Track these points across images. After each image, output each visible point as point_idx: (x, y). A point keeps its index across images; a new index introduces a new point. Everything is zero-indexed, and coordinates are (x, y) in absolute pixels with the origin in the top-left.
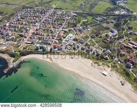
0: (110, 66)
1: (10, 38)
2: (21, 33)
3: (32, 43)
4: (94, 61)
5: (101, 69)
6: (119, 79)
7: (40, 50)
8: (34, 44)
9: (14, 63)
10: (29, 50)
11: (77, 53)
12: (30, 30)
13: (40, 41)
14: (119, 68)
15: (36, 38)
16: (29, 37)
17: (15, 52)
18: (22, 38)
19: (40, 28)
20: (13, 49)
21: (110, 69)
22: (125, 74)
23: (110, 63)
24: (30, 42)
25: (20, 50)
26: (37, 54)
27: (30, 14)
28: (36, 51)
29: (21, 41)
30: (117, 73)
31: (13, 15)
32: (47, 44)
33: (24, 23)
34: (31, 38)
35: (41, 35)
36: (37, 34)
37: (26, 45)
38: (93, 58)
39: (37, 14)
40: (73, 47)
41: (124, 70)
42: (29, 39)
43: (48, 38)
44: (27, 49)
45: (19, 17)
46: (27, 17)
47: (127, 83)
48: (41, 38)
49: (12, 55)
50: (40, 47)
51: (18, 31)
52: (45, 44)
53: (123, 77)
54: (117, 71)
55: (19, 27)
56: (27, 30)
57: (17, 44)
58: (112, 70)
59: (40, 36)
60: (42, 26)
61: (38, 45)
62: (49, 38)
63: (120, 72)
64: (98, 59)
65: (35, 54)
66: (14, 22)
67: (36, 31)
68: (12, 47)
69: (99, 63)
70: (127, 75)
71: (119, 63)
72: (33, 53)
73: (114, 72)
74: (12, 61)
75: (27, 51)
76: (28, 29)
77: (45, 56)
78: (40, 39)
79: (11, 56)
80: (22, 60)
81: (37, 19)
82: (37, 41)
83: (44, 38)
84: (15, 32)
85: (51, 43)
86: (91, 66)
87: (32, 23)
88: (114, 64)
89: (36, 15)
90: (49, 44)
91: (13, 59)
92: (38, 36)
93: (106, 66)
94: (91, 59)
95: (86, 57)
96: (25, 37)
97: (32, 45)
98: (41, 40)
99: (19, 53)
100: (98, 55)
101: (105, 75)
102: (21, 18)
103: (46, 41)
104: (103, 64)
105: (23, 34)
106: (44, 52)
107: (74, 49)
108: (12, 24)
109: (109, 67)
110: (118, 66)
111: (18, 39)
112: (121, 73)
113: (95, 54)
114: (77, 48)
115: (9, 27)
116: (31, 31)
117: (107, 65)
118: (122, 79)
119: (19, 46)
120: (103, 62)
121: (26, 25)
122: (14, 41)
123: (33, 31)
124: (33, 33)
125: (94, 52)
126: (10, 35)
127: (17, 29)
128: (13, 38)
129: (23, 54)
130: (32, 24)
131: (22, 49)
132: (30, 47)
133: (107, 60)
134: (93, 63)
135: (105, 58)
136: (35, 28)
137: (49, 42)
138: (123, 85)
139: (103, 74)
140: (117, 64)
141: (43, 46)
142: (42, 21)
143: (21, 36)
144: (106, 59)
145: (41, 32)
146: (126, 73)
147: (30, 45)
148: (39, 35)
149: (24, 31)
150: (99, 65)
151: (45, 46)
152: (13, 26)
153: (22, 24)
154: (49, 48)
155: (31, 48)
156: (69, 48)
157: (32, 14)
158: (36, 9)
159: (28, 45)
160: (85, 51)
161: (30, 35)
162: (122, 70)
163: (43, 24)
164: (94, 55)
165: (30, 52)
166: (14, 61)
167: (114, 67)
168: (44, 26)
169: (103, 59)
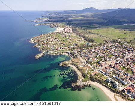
1: (90, 61)
2: (100, 61)
3: (105, 74)
7: (110, 84)
8: (107, 76)
9: (82, 82)
10: (99, 79)
12: (109, 61)
13: (114, 76)
15: (111, 70)
16: (105, 66)
17: (87, 74)
18: (98, 65)
19: (120, 63)
20: (87, 71)
24: (104, 72)
25: (92, 74)
26: (105, 86)
27: (116, 48)
28: (105, 83)
29: (96, 67)
31: (101, 44)
32: (121, 82)
33: (107, 53)
34: (106, 68)
35: (119, 71)
36: (114, 68)
37: (99, 72)
39: (124, 50)
42: (104, 69)
43: (125, 76)
44: (98, 76)
45: (105, 48)
46: (111, 49)
48: (117, 73)
49: (84, 76)
50: (111, 81)
51: (98, 58)
52: (118, 81)
55: (101, 55)
56: (106, 60)
57: (92, 68)
59: (116, 71)
60: (123, 62)
61: (110, 78)
62: (126, 78)
65: (103, 85)
66: (99, 50)
67: (115, 64)
68: (87, 68)
72: (101, 83)
74: (81, 79)
75: (97, 78)
76: (108, 59)
77: (113, 94)
78: (114, 74)
79: (82, 76)
80: (89, 83)
81: (121, 54)
82: (111, 75)
83: (119, 75)
84: (95, 58)
85: (126, 83)
87: (114, 55)
89: (121, 50)
90: (123, 84)
91: (83, 78)
92: (114, 70)
96: (102, 66)
97: (105, 75)
98: (116, 75)
99: (90, 76)
102: (106, 49)
103: (121, 79)
105: (101, 62)
106: (113, 89)
108: (97, 51)
111: (95, 65)
115: (93, 53)
116: (110, 63)
119: (92, 71)
121: (107, 55)
122: (91, 65)
123: (111, 64)
124: (111, 65)
126: (91, 58)
127: (98, 56)
128: (92, 62)
129: (92, 79)
130: (113, 57)
131: (93, 74)
132: (102, 76)
136: (115, 61)
137: (124, 82)
141: (115, 82)
142: (125, 58)
143: (99, 63)
145: (119, 67)
147: (102, 75)
148: (116, 69)
149: (103, 60)
151: (117, 83)
152: (96, 53)
153: (105, 54)
154: (120, 88)
155: (102, 78)
157: (118, 48)
158: (124, 45)
159: (101, 73)
161: (107, 65)
163: (126, 61)
165: (100, 80)
166: (82, 81)
168: (126, 63)
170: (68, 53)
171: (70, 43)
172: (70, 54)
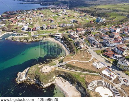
170: (57, 38)
171: (63, 20)
172: (62, 39)
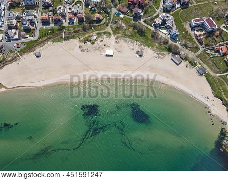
0: (112, 33)
4: (81, 38)
5: (100, 49)
6: (133, 49)
11: (39, 38)
14: (125, 28)
21: (113, 37)
22: (137, 35)
23: (107, 25)
30: (126, 41)
38: (76, 32)
40: (22, 28)
41: (135, 27)
47: (146, 48)
53: (137, 41)
54: (125, 35)
58: (116, 38)
63: (130, 34)
64: (84, 29)
69: (90, 36)
70: (141, 33)
71: (122, 16)
73: (122, 40)
86: (82, 52)
88: (115, 25)
93: (105, 36)
94: (73, 37)
95: (62, 37)
100: (80, 21)
101: (112, 56)
104: (98, 35)
107: (28, 31)
109: (110, 34)
110: (123, 25)
112: (131, 36)
113: (75, 21)
114: (32, 27)
117: (105, 33)
118: (136, 46)
120: (96, 32)
125: (71, 19)
133: (101, 21)
134: (82, 44)
135: (95, 19)
138: (141, 56)
139: (107, 55)
140: (120, 22)
144: (99, 21)
146: (139, 32)
150: (93, 43)
156: (16, 37)
160: (52, 25)
162: (131, 30)
164: (73, 23)
167: (117, 30)
169: (93, 23)
